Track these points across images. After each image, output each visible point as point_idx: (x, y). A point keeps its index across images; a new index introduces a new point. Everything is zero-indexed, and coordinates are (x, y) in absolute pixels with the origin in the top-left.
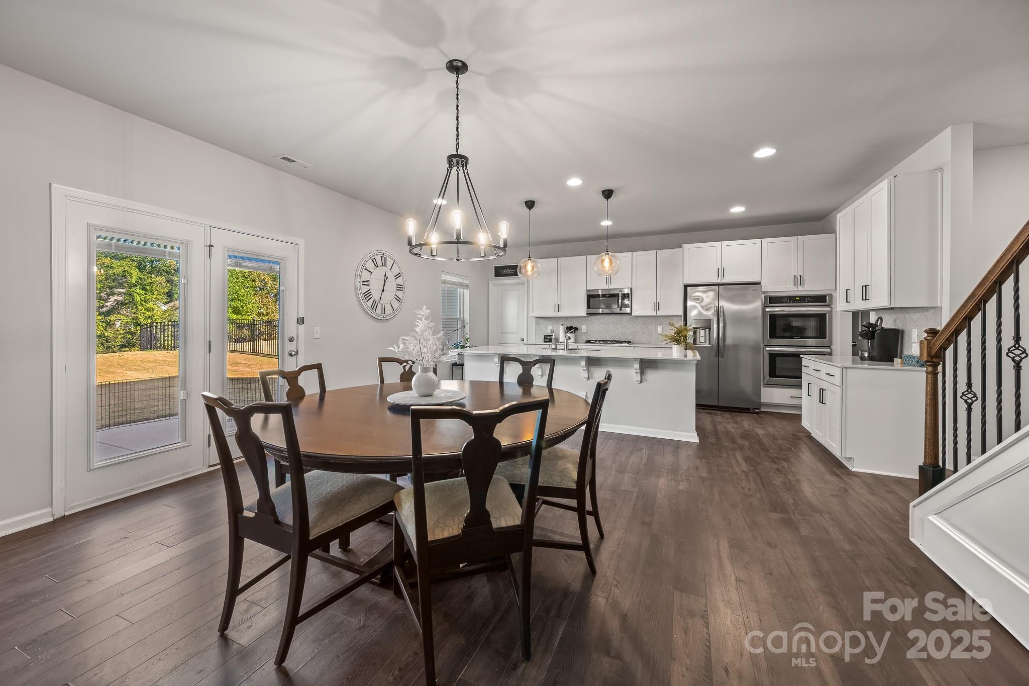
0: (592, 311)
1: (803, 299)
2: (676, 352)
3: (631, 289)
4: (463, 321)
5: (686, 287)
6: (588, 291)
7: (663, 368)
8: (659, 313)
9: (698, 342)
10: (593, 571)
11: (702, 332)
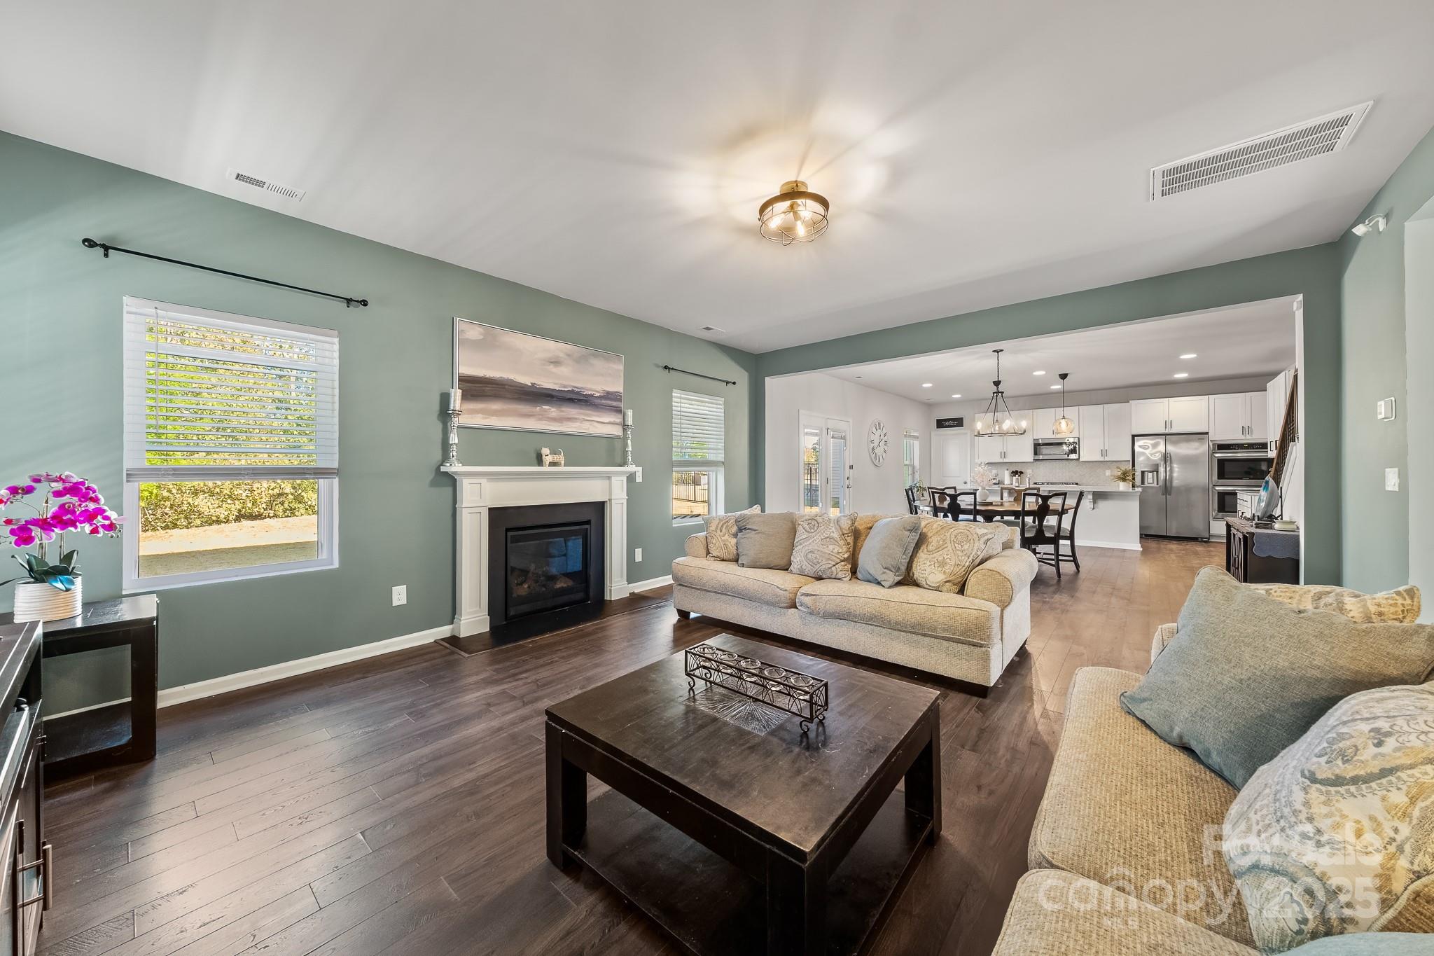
0: (1037, 457)
1: (1251, 446)
2: (1123, 487)
3: (1079, 439)
4: (914, 468)
5: (1133, 436)
6: (1034, 440)
7: (1112, 499)
8: (1107, 459)
9: (1146, 483)
10: (1079, 571)
11: (1150, 474)
